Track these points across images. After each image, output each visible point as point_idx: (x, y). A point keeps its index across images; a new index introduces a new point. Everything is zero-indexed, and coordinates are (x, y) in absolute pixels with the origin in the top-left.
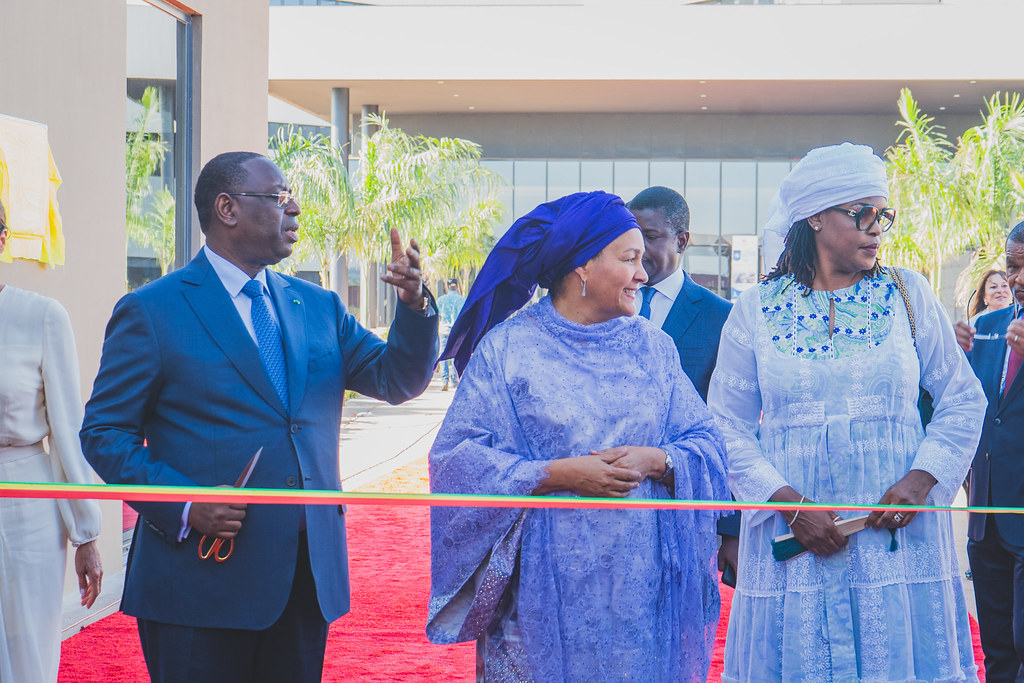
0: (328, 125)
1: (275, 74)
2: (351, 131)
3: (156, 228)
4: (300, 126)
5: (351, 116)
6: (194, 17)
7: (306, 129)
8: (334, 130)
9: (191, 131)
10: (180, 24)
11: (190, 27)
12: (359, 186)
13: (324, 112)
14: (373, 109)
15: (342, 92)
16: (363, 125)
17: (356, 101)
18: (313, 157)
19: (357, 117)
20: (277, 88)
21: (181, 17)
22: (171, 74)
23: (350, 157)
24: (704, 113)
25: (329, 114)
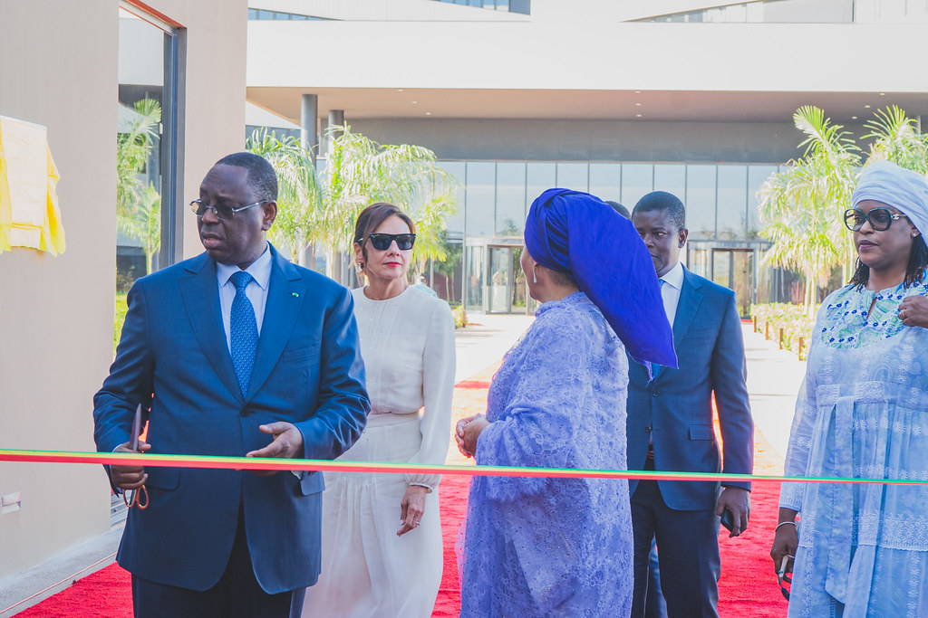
0: (298, 128)
1: (251, 81)
2: (319, 134)
3: (143, 221)
4: (273, 128)
5: (319, 120)
6: (180, 30)
7: (279, 132)
8: (304, 133)
9: (176, 133)
10: (167, 35)
11: (176, 38)
12: (327, 184)
13: (293, 116)
14: (339, 116)
15: (311, 99)
17: (324, 108)
18: (285, 157)
19: (325, 121)
20: (254, 95)
21: (168, 29)
22: (157, 80)
23: (318, 157)
24: (638, 120)
25: (299, 118)
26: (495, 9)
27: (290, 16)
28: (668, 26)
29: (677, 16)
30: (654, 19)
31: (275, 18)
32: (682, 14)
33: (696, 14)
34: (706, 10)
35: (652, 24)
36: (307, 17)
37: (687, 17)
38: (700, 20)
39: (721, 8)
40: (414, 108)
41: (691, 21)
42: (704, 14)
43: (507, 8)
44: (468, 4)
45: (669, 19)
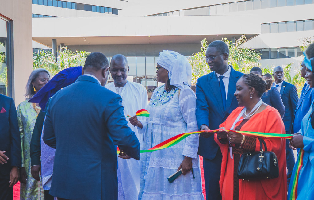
0: (51, 49)
1: (34, 36)
2: (57, 50)
3: (4, 77)
4: (44, 49)
5: (57, 47)
6: (11, 21)
8: (53, 50)
9: (11, 51)
10: (7, 22)
11: (10, 24)
14: (63, 45)
15: (55, 40)
16: (61, 49)
17: (58, 43)
19: (59, 47)
20: (34, 39)
21: (7, 21)
22: (5, 36)
23: (57, 57)
24: (150, 44)
25: (51, 46)
26: (108, 13)
27: (48, 16)
28: (158, 17)
29: (160, 14)
30: (154, 15)
31: (43, 17)
32: (161, 14)
33: (165, 14)
34: (168, 12)
35: (153, 17)
36: (53, 17)
37: (163, 15)
38: (167, 15)
39: (172, 12)
40: (85, 42)
41: (164, 16)
42: (168, 14)
43: (111, 13)
44: (100, 12)
45: (158, 15)
